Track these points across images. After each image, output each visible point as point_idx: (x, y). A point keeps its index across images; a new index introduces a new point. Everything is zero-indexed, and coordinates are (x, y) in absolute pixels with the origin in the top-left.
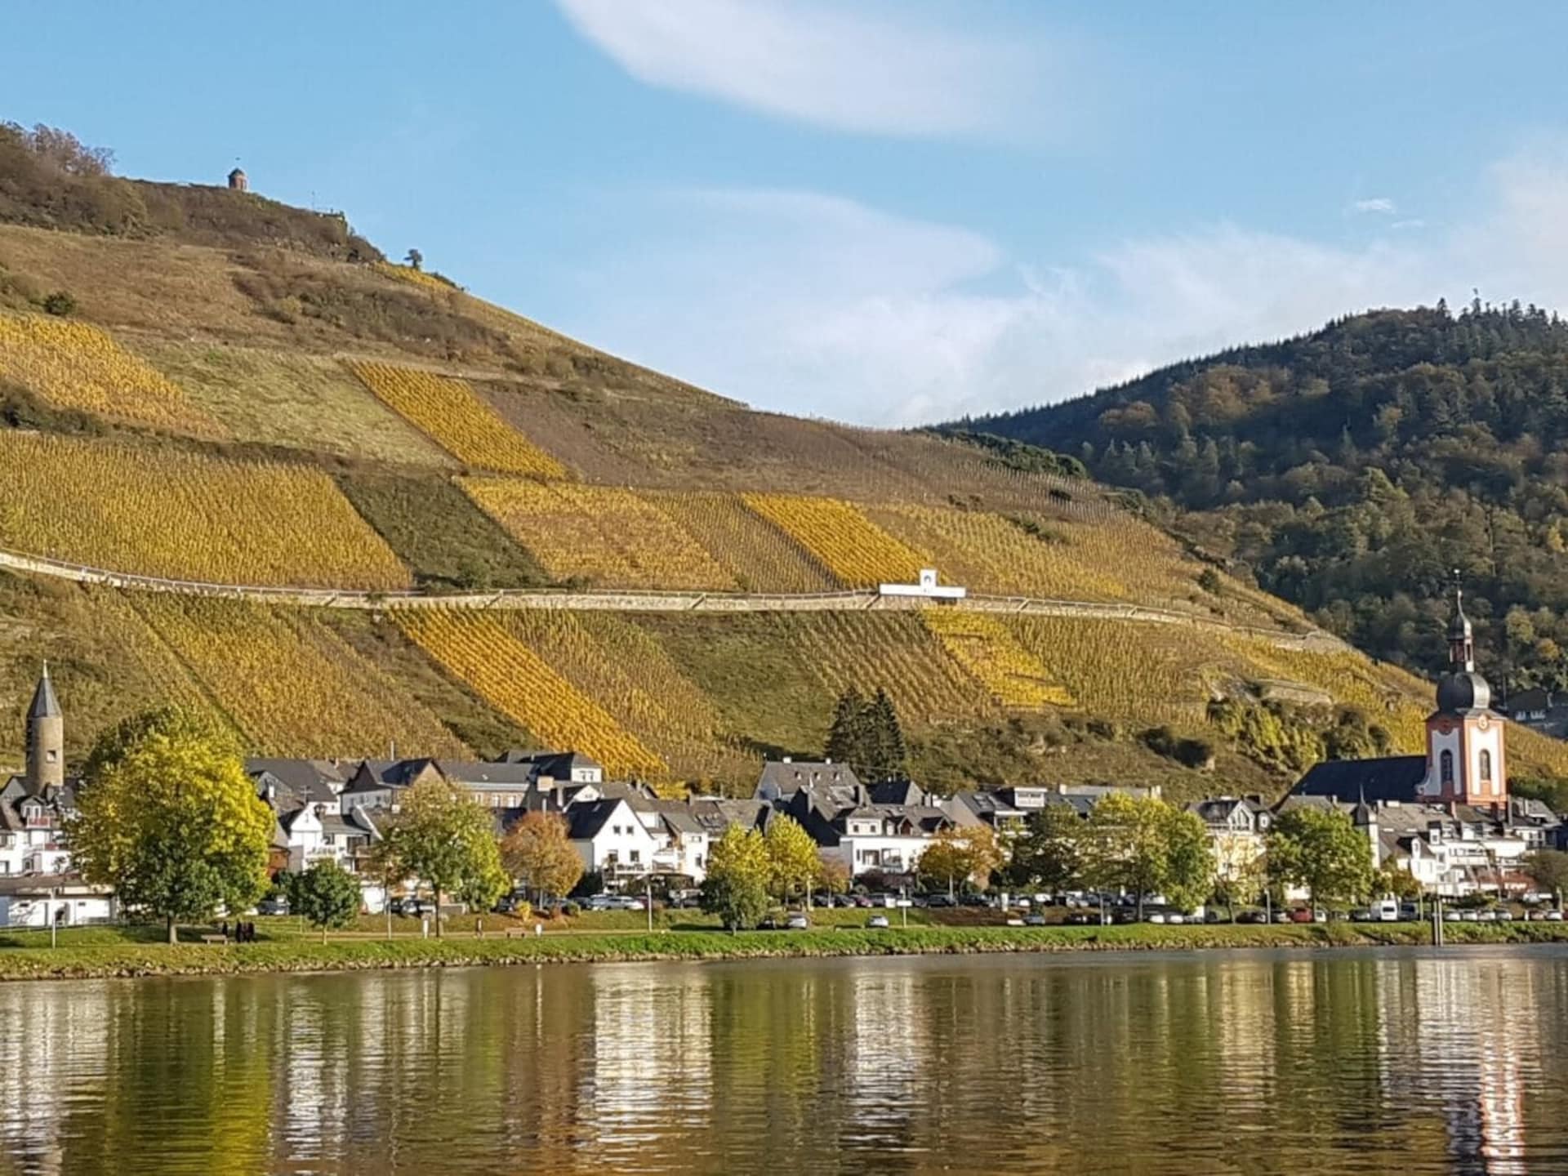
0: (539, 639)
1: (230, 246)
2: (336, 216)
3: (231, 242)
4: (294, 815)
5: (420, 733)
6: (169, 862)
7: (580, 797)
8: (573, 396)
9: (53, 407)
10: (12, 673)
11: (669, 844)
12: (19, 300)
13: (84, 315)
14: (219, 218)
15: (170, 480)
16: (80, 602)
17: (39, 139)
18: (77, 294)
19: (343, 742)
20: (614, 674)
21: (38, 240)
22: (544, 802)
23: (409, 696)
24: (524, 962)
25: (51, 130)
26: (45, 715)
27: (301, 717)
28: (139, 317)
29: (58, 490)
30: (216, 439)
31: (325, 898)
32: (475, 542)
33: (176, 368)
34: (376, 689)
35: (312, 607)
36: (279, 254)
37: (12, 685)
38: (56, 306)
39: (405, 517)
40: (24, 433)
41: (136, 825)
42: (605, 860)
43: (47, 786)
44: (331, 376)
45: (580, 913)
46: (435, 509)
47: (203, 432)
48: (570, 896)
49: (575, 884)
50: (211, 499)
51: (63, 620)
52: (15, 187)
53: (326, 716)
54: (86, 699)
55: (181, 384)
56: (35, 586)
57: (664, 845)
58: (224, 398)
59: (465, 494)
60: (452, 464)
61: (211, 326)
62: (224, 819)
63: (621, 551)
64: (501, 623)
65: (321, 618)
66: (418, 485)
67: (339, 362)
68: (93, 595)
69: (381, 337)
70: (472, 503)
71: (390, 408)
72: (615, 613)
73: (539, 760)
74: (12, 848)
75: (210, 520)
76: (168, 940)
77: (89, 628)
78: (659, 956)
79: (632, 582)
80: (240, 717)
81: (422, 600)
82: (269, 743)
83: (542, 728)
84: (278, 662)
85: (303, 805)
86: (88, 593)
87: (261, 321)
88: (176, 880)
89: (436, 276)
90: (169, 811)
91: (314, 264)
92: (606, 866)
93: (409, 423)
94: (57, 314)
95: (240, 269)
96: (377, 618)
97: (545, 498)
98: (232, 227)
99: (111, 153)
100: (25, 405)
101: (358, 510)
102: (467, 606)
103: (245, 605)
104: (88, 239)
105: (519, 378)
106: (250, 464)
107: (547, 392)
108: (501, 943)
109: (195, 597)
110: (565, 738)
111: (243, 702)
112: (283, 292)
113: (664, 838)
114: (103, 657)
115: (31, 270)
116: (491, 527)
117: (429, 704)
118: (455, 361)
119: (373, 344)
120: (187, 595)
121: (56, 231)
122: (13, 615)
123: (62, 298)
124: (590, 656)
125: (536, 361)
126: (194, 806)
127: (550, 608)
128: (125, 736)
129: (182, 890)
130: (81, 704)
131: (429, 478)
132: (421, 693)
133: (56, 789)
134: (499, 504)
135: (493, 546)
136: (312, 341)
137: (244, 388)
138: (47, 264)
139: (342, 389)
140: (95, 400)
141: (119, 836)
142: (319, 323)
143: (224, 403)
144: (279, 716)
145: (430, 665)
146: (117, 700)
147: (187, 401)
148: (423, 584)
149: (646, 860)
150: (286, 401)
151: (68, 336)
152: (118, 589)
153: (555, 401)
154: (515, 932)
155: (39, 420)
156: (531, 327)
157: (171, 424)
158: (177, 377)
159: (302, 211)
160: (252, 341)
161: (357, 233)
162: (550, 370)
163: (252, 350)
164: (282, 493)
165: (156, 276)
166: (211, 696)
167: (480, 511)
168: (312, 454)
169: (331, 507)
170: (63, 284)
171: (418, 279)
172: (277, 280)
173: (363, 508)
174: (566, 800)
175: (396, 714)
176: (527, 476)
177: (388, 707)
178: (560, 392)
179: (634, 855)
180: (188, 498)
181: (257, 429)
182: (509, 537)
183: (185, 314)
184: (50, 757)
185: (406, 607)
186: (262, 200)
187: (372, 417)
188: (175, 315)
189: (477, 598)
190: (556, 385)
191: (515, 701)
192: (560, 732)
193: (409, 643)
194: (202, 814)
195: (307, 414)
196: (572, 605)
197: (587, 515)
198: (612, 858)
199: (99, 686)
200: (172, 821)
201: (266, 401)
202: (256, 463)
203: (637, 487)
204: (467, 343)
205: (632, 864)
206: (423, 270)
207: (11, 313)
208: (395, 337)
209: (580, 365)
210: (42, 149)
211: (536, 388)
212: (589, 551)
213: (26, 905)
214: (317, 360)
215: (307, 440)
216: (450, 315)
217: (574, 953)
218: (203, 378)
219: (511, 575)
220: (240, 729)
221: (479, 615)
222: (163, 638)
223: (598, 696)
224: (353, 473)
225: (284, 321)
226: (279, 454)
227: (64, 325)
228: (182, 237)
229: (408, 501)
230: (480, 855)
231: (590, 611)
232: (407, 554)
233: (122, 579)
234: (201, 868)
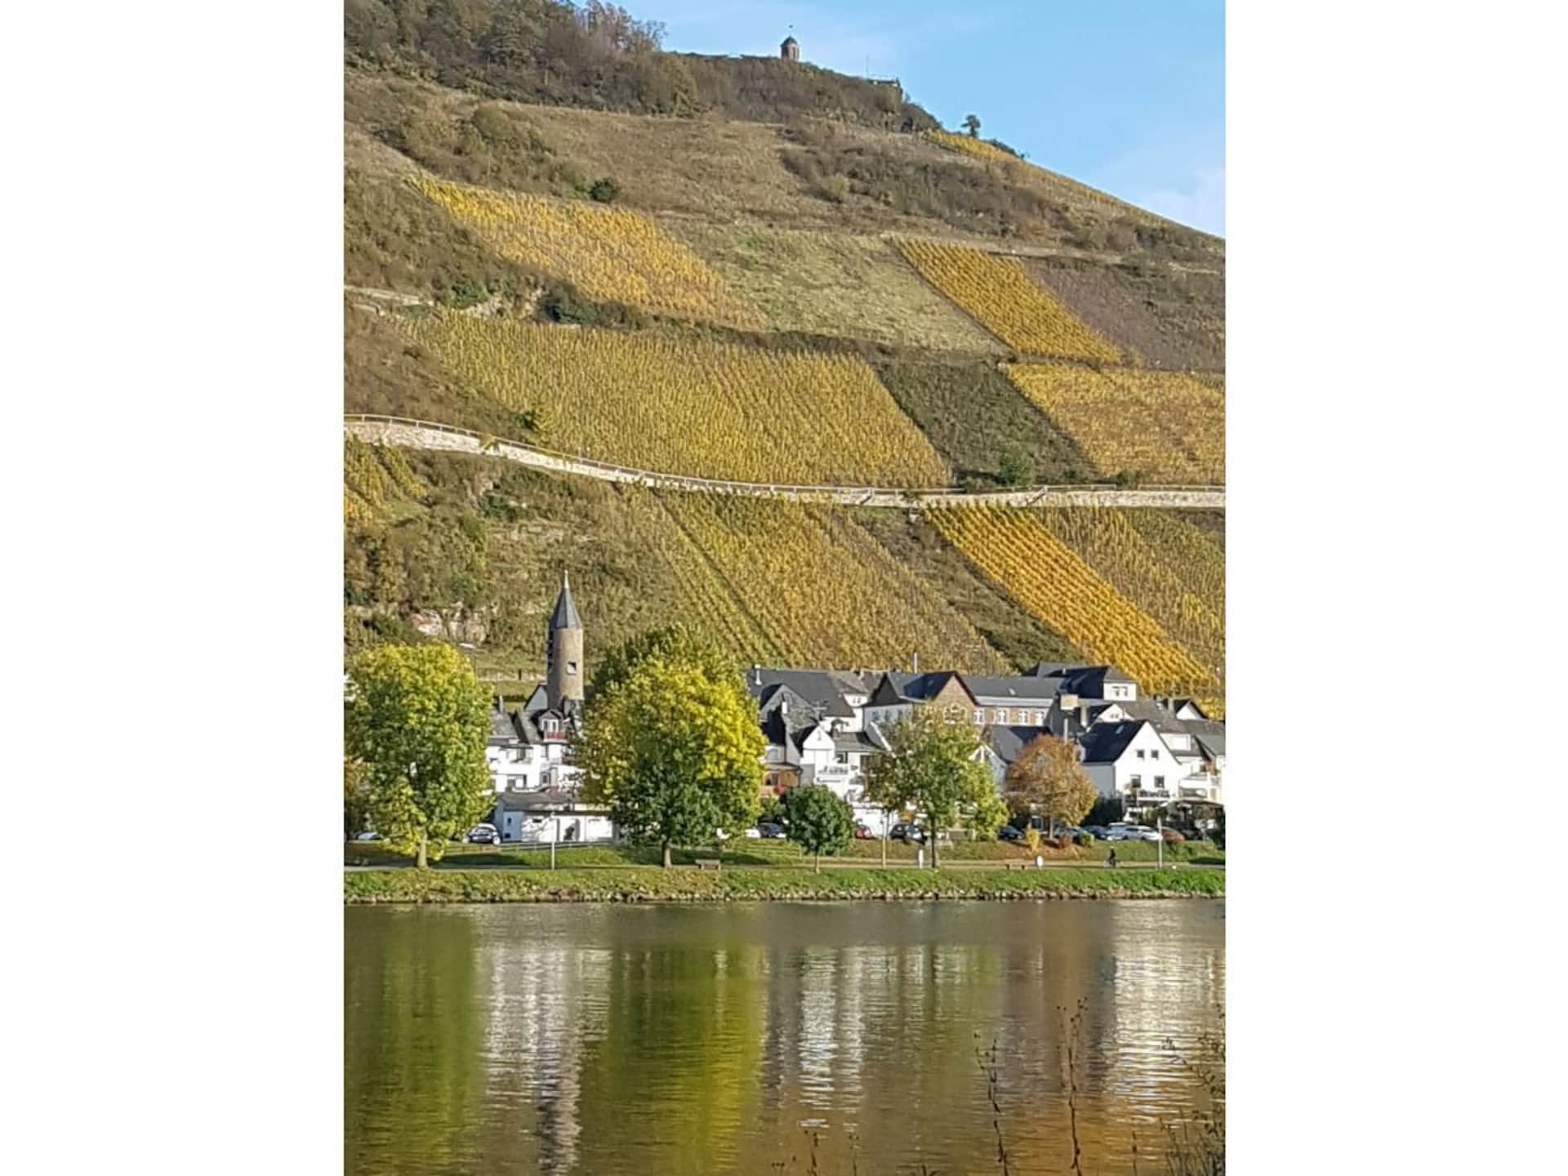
0: (1084, 539)
1: (780, 121)
2: (890, 83)
3: (781, 116)
4: (807, 732)
5: (953, 642)
6: (663, 786)
7: (1106, 717)
8: (1135, 271)
9: (593, 300)
10: (544, 578)
11: (1204, 769)
12: (566, 188)
13: (629, 202)
14: (768, 91)
15: (707, 374)
16: (612, 503)
17: (592, 15)
18: (624, 180)
19: (872, 650)
20: (1164, 578)
21: (586, 122)
22: (1066, 721)
23: (943, 601)
24: (1021, 897)
25: (604, 5)
26: (566, 626)
27: (830, 623)
28: (684, 201)
29: (597, 386)
30: (756, 328)
31: (818, 825)
32: (1020, 435)
33: (718, 254)
34: (910, 594)
35: (845, 506)
36: (829, 127)
37: (543, 590)
38: (602, 193)
39: (947, 408)
40: (566, 326)
41: (631, 748)
42: (1127, 787)
43: (565, 699)
44: (879, 258)
45: (1092, 843)
46: (980, 399)
47: (743, 321)
48: (1083, 825)
49: (1087, 812)
50: (749, 393)
51: (595, 522)
52: (567, 68)
53: (856, 622)
54: (615, 605)
55: (723, 270)
56: (569, 488)
57: (1197, 769)
58: (766, 285)
59: (1012, 383)
60: (1000, 350)
61: (757, 207)
62: (715, 744)
63: (1179, 442)
64: (1044, 522)
65: (855, 518)
66: (962, 373)
67: (885, 242)
68: (626, 496)
69: (931, 213)
70: (1019, 392)
71: (936, 290)
72: (1168, 511)
73: (1072, 674)
74: (529, 762)
75: (747, 416)
76: (662, 864)
77: (621, 531)
78: (1166, 893)
79: (1188, 477)
80: (768, 624)
81: (962, 497)
82: (796, 651)
83: (1084, 637)
84: (808, 565)
85: (816, 723)
86: (621, 494)
87: (807, 201)
88: (670, 805)
89: (994, 143)
90: (665, 735)
91: (868, 137)
92: (1128, 792)
93: (956, 306)
94: (603, 201)
95: (789, 146)
96: (913, 517)
97: (1098, 387)
98: (784, 99)
99: (663, 25)
100: (567, 300)
101: (898, 402)
102: (1008, 504)
103: (778, 504)
104: (636, 119)
105: (1078, 254)
106: (789, 354)
107: (1107, 267)
108: (998, 874)
109: (728, 496)
110: (1107, 647)
111: (771, 608)
112: (831, 168)
113: (1197, 763)
114: (633, 561)
115: (578, 157)
116: (1037, 419)
117: (964, 609)
118: (1009, 236)
119: (923, 221)
120: (719, 495)
121: (605, 111)
122: (547, 518)
123: (607, 184)
124: (1139, 557)
125: (1096, 234)
126: (688, 730)
127: (1097, 505)
128: (631, 655)
129: (675, 814)
130: (610, 610)
131: (976, 365)
132: (957, 598)
133: (573, 702)
134: (1048, 393)
135: (1039, 439)
136: (859, 219)
137: (787, 273)
138: (594, 148)
139: (888, 271)
140: (636, 291)
141: (614, 758)
142: (867, 201)
143: (765, 290)
144: (807, 622)
145: (966, 567)
146: (645, 604)
147: (729, 289)
148: (964, 481)
149: (1171, 786)
150: (830, 285)
151: (612, 223)
152: (651, 489)
153: (1116, 277)
154: (1015, 863)
155: (579, 313)
156: (1094, 195)
157: (711, 316)
158: (718, 264)
159: (856, 79)
160: (798, 223)
161: (913, 100)
162: (1112, 243)
163: (797, 232)
164: (820, 385)
165: (703, 157)
166: (739, 601)
167: (1027, 400)
168: (853, 342)
169: (870, 399)
170: (609, 169)
171: (974, 148)
172: (825, 156)
173: (903, 400)
174: (1091, 720)
175: (930, 622)
176: (1080, 361)
177: (921, 614)
178: (1121, 267)
179: (1160, 781)
180: (725, 392)
181: (798, 316)
182: (1057, 428)
183: (730, 196)
184: (570, 669)
185: (943, 506)
186: (814, 69)
187: (917, 300)
188: (719, 198)
189: (1020, 495)
190: (1118, 260)
191: (1056, 608)
192: (1103, 641)
193: (946, 545)
194: (695, 739)
195: (850, 298)
196: (1122, 502)
197: (1142, 404)
198: (1136, 784)
199: (628, 591)
200: (667, 745)
201: (809, 287)
202: (795, 355)
203: (1199, 371)
204: (1023, 216)
205: (1156, 790)
206: (981, 137)
207: (556, 202)
208: (947, 213)
209: (1145, 236)
210: (594, 25)
211: (1094, 263)
212: (1142, 443)
213: (538, 821)
214: (863, 240)
215: (851, 328)
216: (1005, 187)
217: (1075, 888)
218: (744, 263)
219: (1056, 470)
220: (767, 636)
221: (1020, 514)
222: (693, 541)
223: (1145, 601)
224: (895, 363)
225: (829, 199)
226: (819, 343)
227: (608, 213)
228: (732, 112)
229: (952, 391)
230: (977, 784)
231: (1140, 509)
232: (947, 449)
233: (656, 479)
234: (694, 793)
